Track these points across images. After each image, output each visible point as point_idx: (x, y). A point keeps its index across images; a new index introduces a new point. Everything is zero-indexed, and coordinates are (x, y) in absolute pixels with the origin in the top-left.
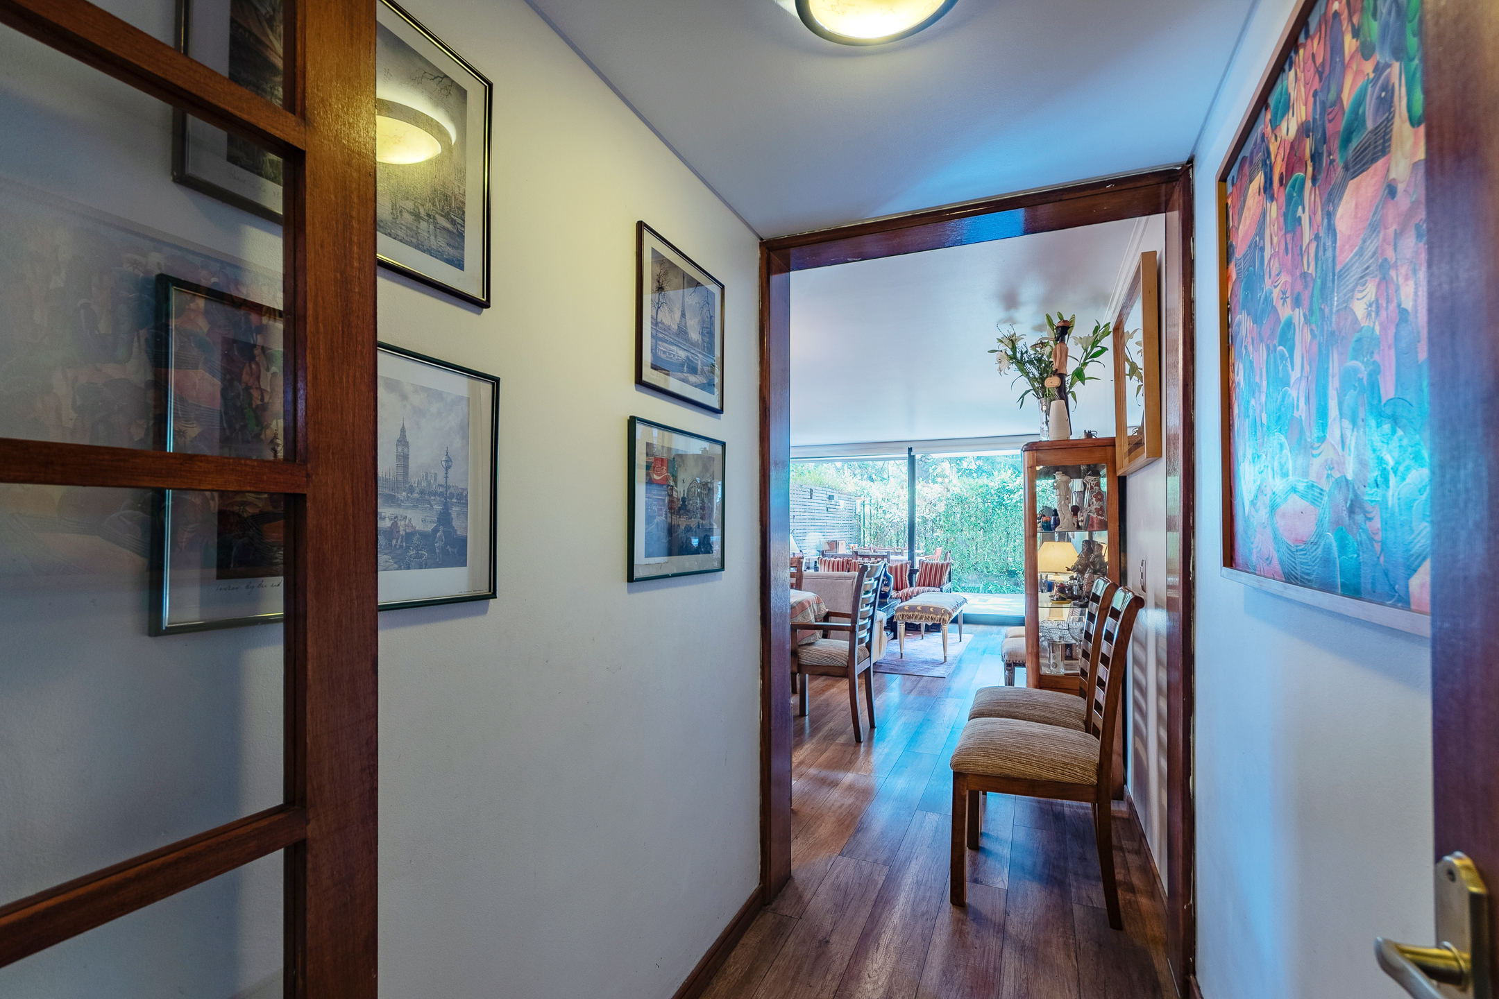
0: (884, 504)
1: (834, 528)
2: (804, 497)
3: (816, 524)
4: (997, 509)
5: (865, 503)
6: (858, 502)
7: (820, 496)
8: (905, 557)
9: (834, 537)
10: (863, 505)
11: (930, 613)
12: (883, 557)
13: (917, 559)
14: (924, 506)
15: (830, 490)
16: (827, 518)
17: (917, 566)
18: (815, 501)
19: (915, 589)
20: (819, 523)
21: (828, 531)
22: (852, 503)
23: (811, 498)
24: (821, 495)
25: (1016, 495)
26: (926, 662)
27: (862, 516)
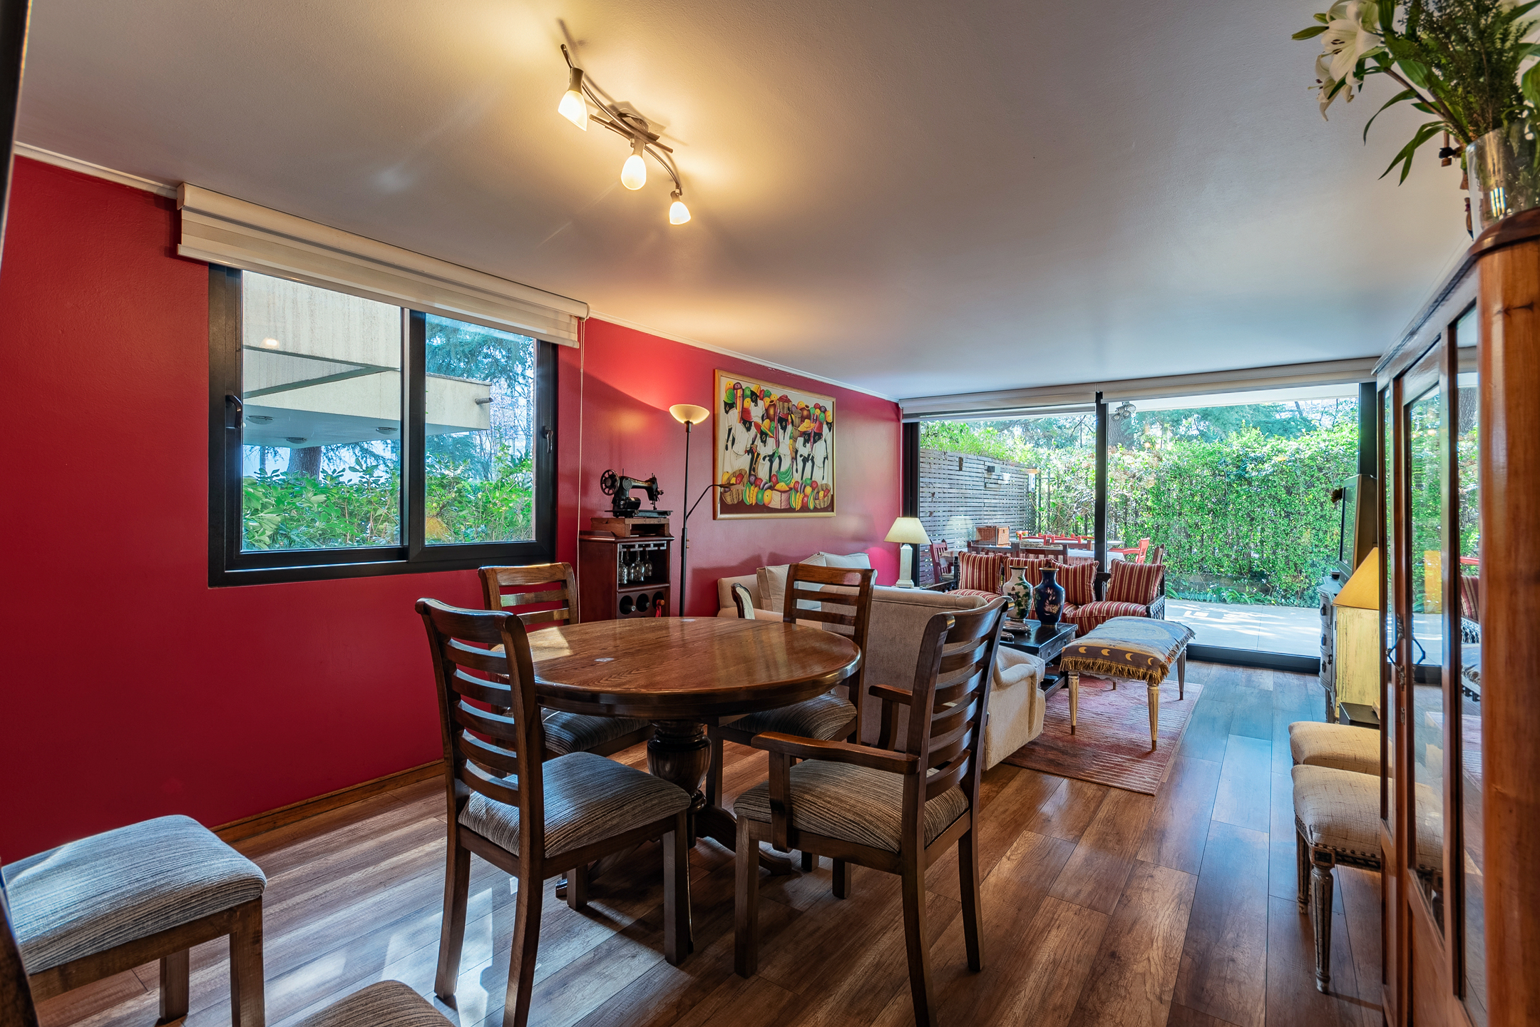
0: (1067, 478)
1: (995, 509)
2: (950, 467)
3: (968, 504)
4: (1235, 485)
5: (1042, 476)
6: (1032, 475)
7: (974, 468)
8: (1091, 553)
9: (995, 521)
10: (1039, 478)
11: (1126, 662)
12: (1056, 553)
13: (1110, 556)
14: (1124, 481)
15: (990, 460)
16: (985, 496)
17: (1108, 568)
18: (967, 474)
19: (1105, 605)
20: (973, 503)
21: (986, 513)
22: (1023, 476)
23: (961, 470)
24: (975, 466)
25: (1266, 465)
26: (1117, 748)
27: (1037, 493)
